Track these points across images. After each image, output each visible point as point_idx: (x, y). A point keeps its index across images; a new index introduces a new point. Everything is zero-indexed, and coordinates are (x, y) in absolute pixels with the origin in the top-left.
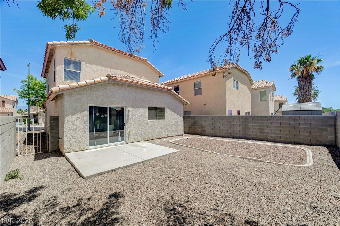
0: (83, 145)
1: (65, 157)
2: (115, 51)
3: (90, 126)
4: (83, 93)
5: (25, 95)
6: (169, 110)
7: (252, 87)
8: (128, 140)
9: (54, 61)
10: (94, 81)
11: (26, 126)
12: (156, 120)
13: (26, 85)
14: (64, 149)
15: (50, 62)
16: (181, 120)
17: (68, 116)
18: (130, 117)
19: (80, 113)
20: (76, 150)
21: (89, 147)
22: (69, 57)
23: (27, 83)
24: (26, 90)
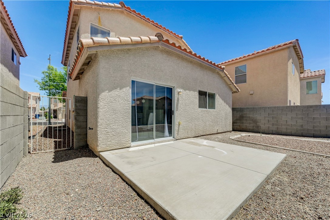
0: (124, 139)
1: (100, 158)
2: (148, 22)
3: (132, 111)
4: (124, 57)
5: (46, 87)
6: (219, 97)
7: (302, 76)
8: (178, 135)
9: (78, 30)
10: (141, 40)
11: (47, 121)
12: (205, 109)
13: (47, 76)
14: (97, 146)
15: (72, 39)
16: (229, 111)
17: (103, 91)
18: (180, 102)
19: (120, 89)
20: (115, 147)
21: (132, 143)
22: (96, 24)
23: (47, 74)
24: (47, 82)
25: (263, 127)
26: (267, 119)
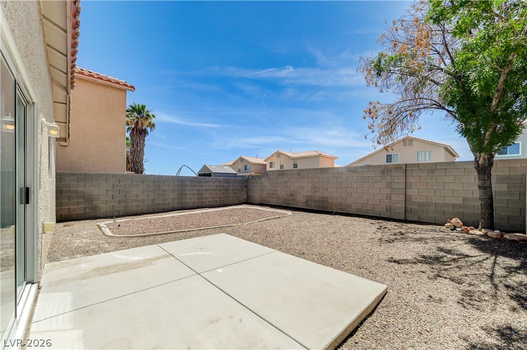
25: (104, 208)
26: (110, 193)
